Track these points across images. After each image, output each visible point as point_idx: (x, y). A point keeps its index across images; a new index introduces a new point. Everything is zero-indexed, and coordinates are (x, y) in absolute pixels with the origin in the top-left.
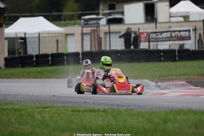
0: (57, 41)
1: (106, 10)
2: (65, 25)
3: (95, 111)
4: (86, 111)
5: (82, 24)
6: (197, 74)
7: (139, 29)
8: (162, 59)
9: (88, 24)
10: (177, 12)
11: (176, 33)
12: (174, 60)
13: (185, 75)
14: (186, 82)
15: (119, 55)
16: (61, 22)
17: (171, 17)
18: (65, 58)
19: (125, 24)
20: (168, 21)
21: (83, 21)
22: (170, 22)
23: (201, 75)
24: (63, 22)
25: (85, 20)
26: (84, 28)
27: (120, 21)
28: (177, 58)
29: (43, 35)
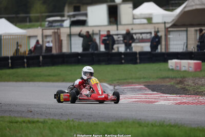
0: (17, 43)
1: (71, 11)
2: (29, 27)
3: (34, 122)
4: (24, 122)
5: (46, 26)
6: (157, 78)
7: (100, 31)
8: (123, 61)
9: (51, 26)
10: (141, 14)
11: (138, 35)
12: (135, 63)
13: (144, 78)
14: (145, 85)
15: (79, 57)
16: (25, 24)
17: (134, 19)
18: (25, 60)
19: (88, 26)
20: (131, 23)
21: (47, 23)
22: (133, 24)
23: (160, 78)
24: (28, 24)
25: (50, 22)
26: (44, 31)
27: (83, 23)
28: (138, 61)
29: (5, 37)
